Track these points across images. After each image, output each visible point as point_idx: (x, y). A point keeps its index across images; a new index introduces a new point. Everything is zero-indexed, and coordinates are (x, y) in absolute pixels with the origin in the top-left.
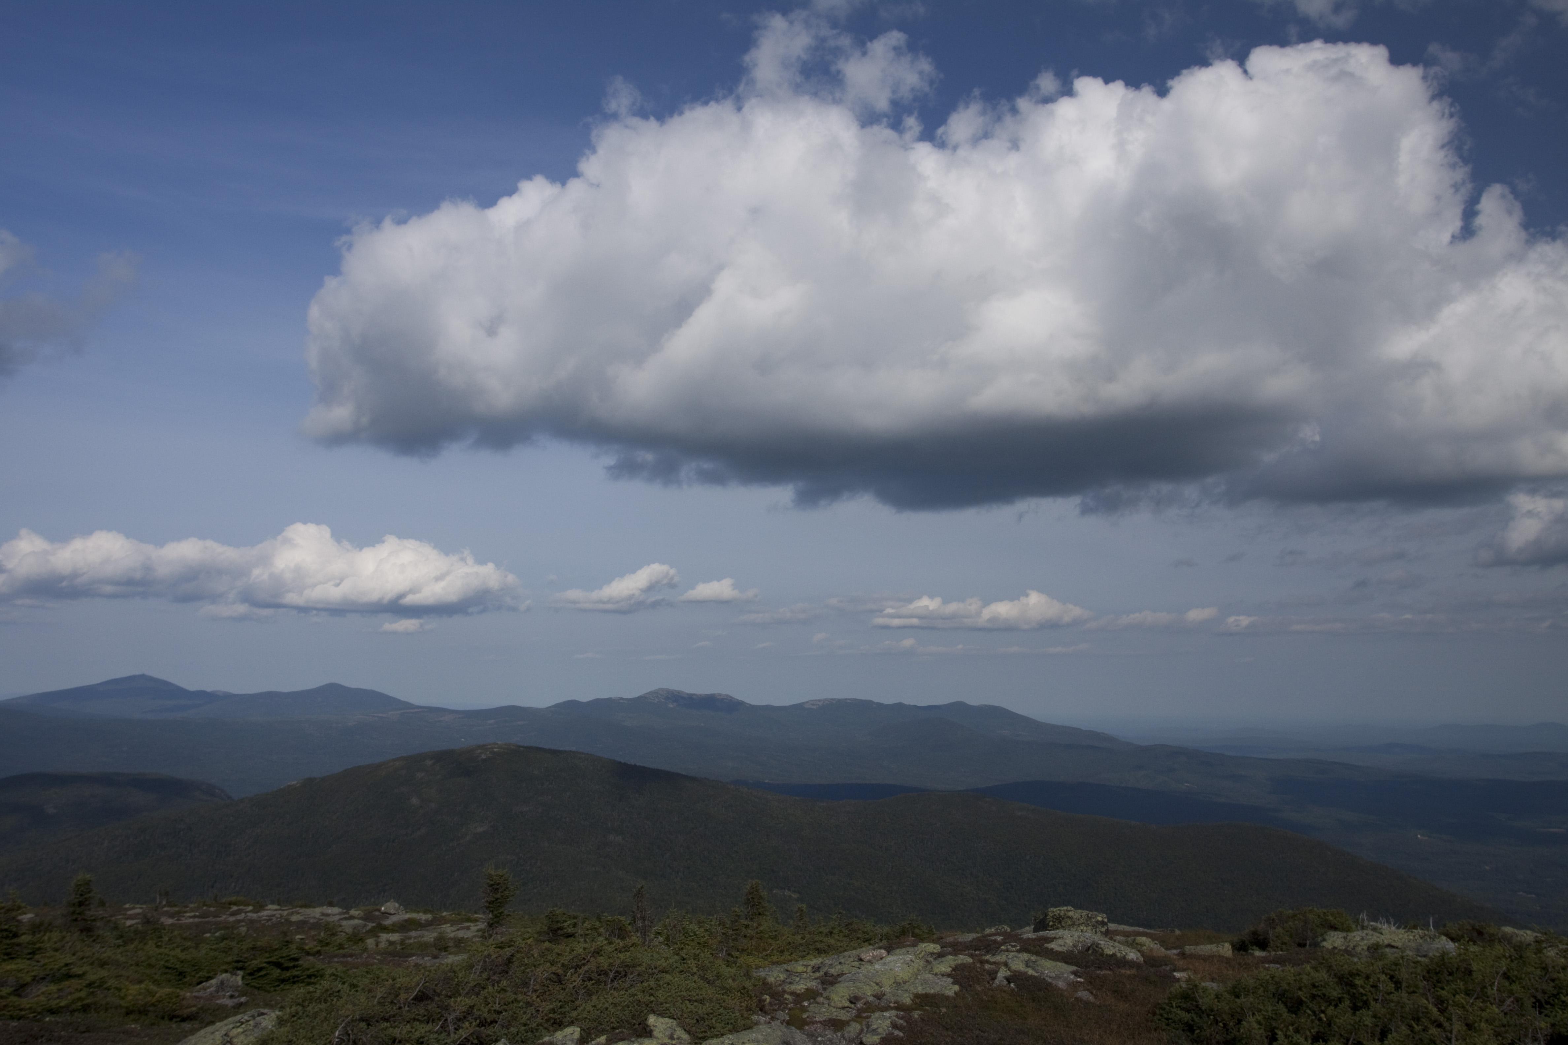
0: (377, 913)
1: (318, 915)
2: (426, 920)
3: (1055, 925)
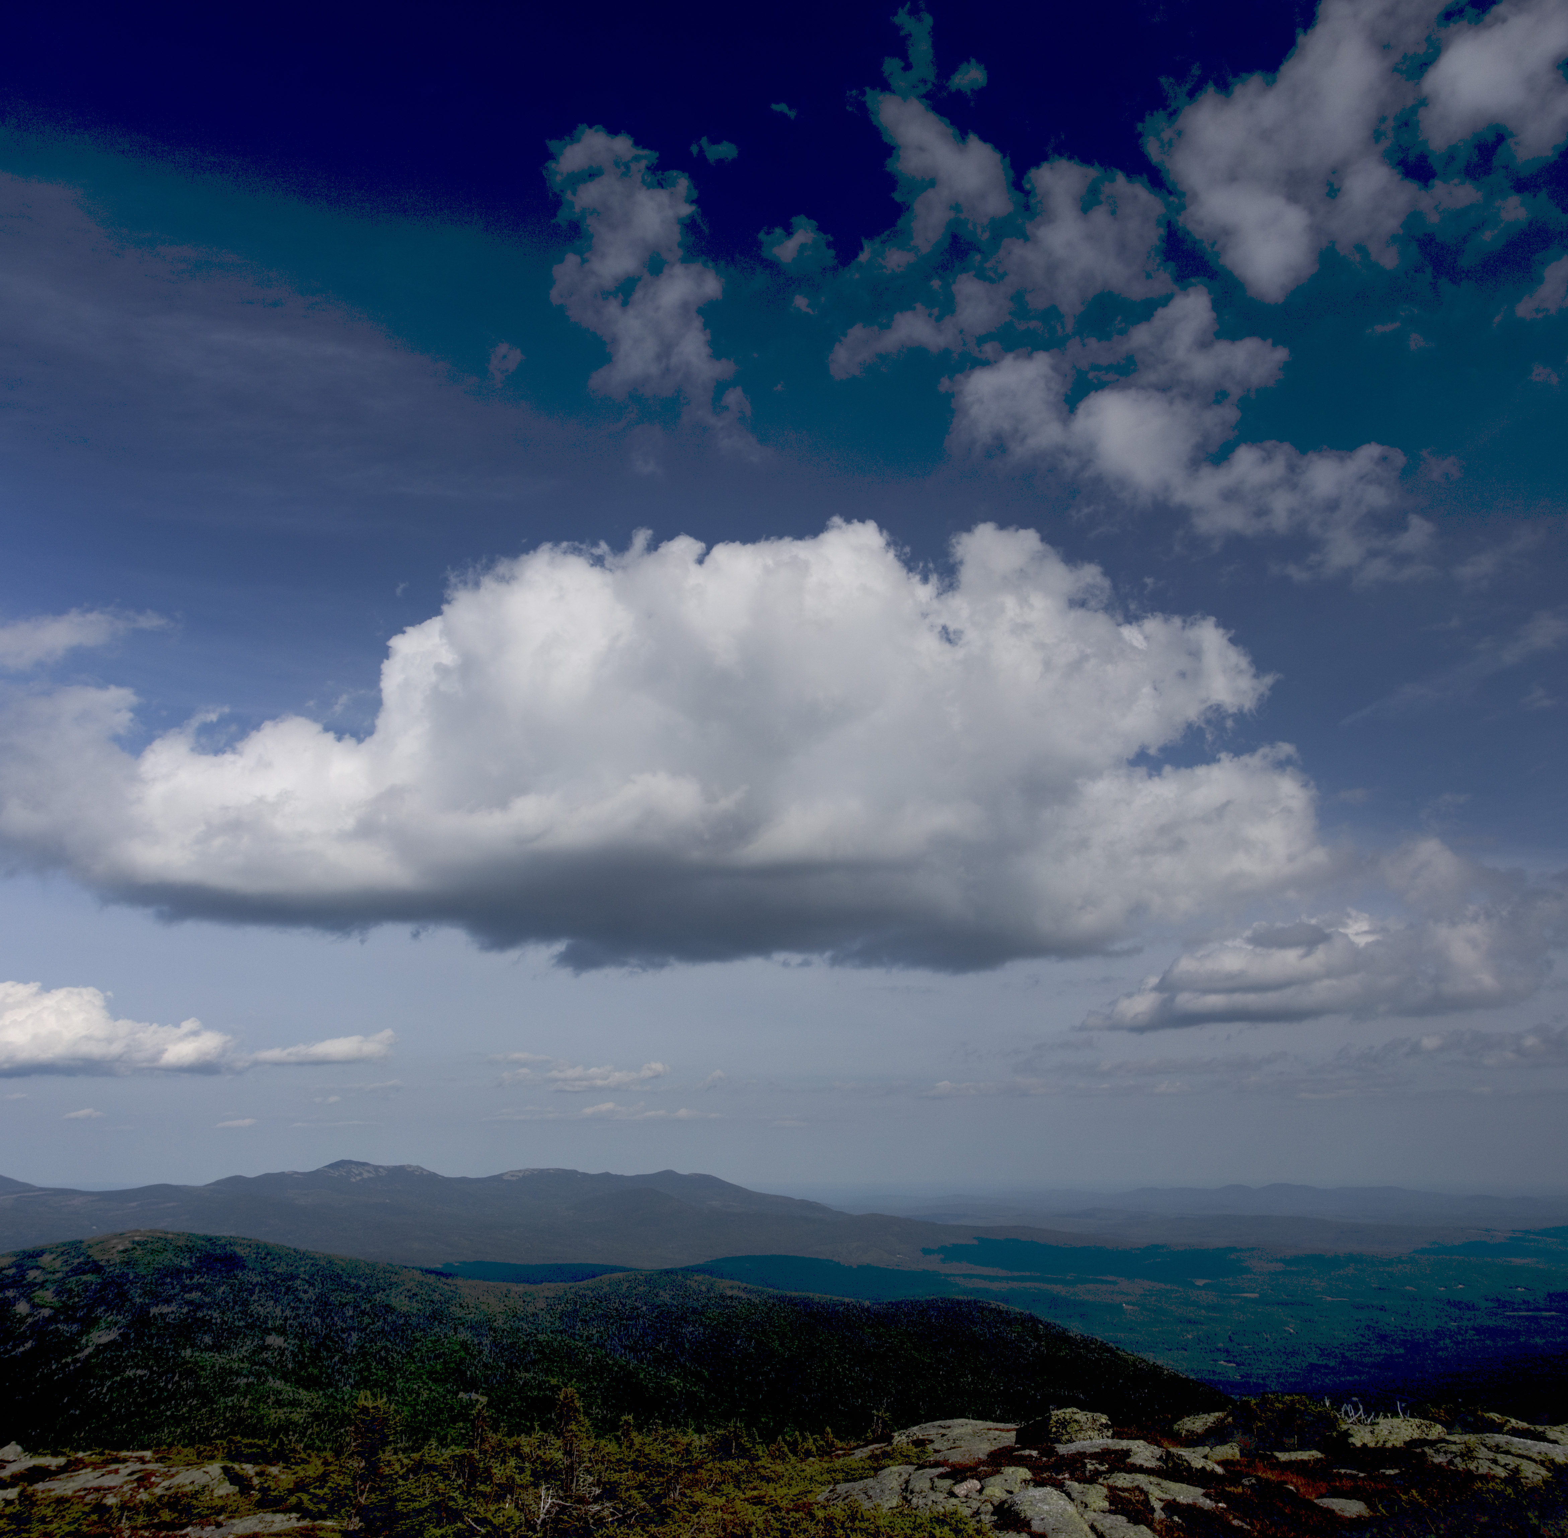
2: (58, 1466)
3: (1059, 1431)
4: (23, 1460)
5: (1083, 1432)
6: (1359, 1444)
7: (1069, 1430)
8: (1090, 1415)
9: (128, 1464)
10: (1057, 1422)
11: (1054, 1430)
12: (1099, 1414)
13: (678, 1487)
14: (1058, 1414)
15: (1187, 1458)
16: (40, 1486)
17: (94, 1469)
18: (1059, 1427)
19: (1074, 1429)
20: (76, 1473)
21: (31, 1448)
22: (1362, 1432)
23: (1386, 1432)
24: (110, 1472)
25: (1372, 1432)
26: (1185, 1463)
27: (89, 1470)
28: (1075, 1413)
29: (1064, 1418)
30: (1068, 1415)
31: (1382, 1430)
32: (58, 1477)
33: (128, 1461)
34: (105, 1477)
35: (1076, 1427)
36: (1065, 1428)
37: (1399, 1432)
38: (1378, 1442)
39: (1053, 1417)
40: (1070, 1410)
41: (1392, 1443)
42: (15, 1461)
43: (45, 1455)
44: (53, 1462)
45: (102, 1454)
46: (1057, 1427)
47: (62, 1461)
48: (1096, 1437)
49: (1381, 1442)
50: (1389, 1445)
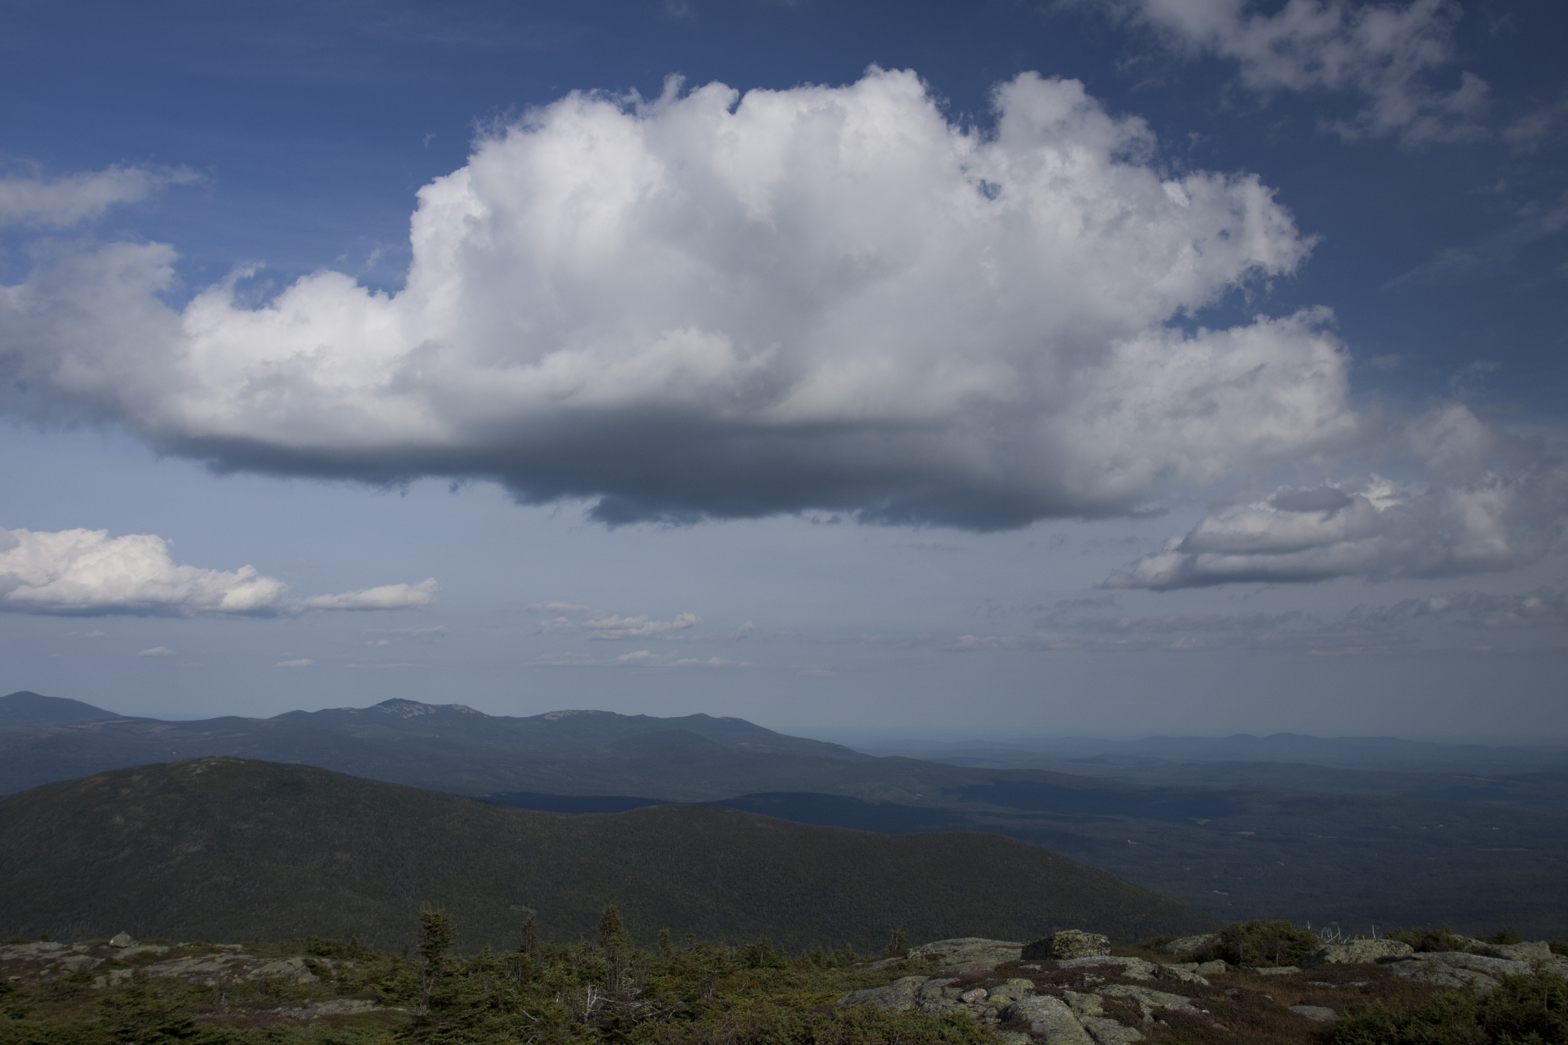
0: (105, 947)
1: (34, 952)
2: (163, 953)
3: (1062, 949)
4: (133, 946)
5: (1083, 950)
6: (1333, 961)
7: (1070, 948)
8: (1090, 936)
9: (223, 954)
10: (1060, 941)
11: (1057, 948)
12: (1099, 935)
13: (711, 990)
14: (1061, 934)
15: (1177, 972)
16: (149, 968)
17: (194, 958)
18: (1062, 946)
19: (1075, 947)
20: (179, 959)
21: (138, 937)
22: (1338, 951)
23: (1358, 951)
24: (207, 960)
25: (1347, 951)
26: (1175, 977)
27: (190, 957)
28: (1078, 934)
29: (1067, 938)
30: (1071, 935)
31: (1355, 949)
32: (164, 961)
33: (222, 952)
34: (204, 964)
35: (1078, 946)
36: (1067, 946)
37: (1371, 951)
38: (1351, 959)
39: (1057, 937)
40: (1073, 931)
41: (1364, 960)
42: (126, 947)
43: (151, 944)
44: (160, 950)
45: (199, 945)
46: (1059, 945)
47: (166, 949)
48: (1096, 954)
49: (1354, 959)
50: (1361, 961)
